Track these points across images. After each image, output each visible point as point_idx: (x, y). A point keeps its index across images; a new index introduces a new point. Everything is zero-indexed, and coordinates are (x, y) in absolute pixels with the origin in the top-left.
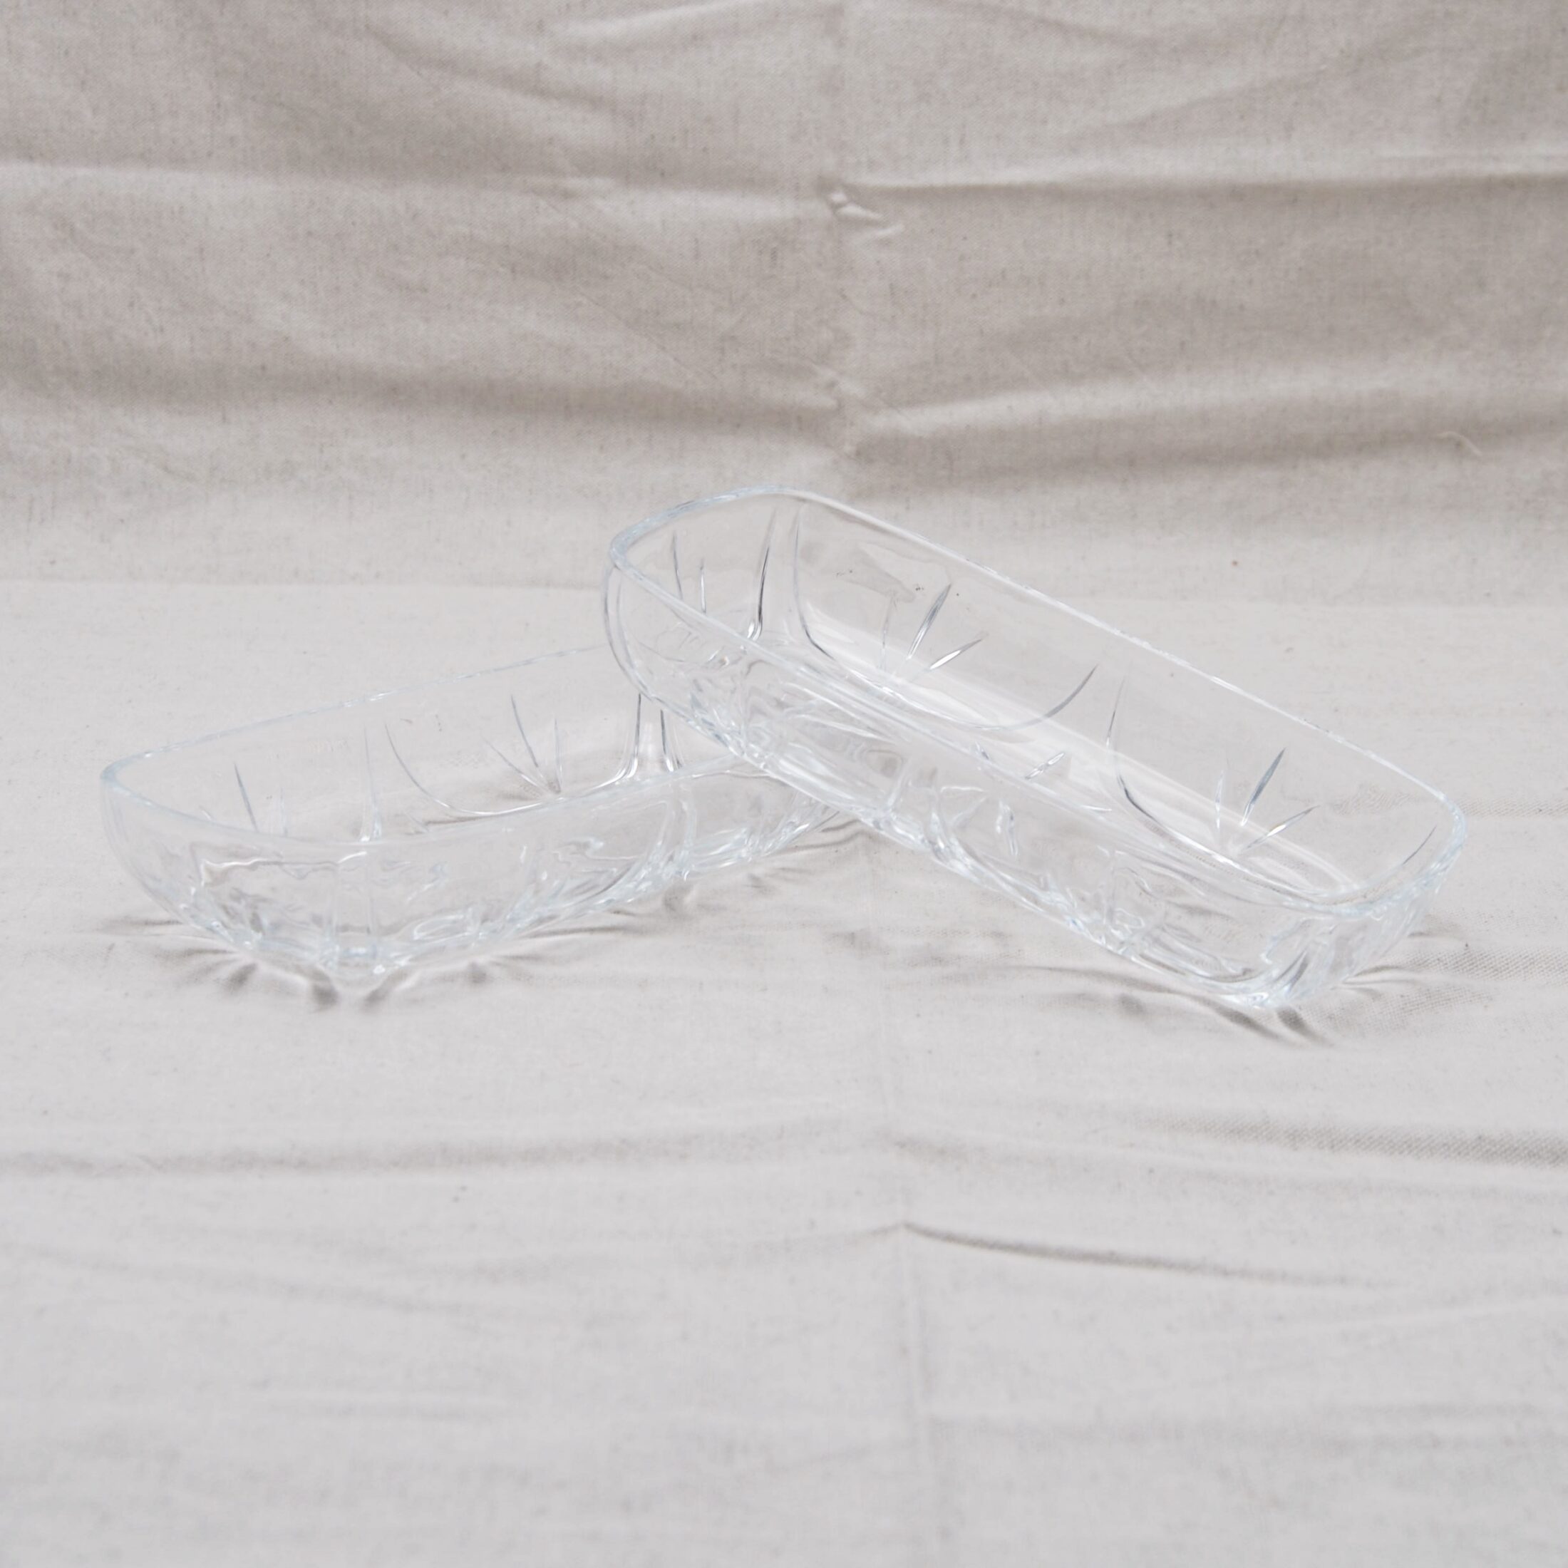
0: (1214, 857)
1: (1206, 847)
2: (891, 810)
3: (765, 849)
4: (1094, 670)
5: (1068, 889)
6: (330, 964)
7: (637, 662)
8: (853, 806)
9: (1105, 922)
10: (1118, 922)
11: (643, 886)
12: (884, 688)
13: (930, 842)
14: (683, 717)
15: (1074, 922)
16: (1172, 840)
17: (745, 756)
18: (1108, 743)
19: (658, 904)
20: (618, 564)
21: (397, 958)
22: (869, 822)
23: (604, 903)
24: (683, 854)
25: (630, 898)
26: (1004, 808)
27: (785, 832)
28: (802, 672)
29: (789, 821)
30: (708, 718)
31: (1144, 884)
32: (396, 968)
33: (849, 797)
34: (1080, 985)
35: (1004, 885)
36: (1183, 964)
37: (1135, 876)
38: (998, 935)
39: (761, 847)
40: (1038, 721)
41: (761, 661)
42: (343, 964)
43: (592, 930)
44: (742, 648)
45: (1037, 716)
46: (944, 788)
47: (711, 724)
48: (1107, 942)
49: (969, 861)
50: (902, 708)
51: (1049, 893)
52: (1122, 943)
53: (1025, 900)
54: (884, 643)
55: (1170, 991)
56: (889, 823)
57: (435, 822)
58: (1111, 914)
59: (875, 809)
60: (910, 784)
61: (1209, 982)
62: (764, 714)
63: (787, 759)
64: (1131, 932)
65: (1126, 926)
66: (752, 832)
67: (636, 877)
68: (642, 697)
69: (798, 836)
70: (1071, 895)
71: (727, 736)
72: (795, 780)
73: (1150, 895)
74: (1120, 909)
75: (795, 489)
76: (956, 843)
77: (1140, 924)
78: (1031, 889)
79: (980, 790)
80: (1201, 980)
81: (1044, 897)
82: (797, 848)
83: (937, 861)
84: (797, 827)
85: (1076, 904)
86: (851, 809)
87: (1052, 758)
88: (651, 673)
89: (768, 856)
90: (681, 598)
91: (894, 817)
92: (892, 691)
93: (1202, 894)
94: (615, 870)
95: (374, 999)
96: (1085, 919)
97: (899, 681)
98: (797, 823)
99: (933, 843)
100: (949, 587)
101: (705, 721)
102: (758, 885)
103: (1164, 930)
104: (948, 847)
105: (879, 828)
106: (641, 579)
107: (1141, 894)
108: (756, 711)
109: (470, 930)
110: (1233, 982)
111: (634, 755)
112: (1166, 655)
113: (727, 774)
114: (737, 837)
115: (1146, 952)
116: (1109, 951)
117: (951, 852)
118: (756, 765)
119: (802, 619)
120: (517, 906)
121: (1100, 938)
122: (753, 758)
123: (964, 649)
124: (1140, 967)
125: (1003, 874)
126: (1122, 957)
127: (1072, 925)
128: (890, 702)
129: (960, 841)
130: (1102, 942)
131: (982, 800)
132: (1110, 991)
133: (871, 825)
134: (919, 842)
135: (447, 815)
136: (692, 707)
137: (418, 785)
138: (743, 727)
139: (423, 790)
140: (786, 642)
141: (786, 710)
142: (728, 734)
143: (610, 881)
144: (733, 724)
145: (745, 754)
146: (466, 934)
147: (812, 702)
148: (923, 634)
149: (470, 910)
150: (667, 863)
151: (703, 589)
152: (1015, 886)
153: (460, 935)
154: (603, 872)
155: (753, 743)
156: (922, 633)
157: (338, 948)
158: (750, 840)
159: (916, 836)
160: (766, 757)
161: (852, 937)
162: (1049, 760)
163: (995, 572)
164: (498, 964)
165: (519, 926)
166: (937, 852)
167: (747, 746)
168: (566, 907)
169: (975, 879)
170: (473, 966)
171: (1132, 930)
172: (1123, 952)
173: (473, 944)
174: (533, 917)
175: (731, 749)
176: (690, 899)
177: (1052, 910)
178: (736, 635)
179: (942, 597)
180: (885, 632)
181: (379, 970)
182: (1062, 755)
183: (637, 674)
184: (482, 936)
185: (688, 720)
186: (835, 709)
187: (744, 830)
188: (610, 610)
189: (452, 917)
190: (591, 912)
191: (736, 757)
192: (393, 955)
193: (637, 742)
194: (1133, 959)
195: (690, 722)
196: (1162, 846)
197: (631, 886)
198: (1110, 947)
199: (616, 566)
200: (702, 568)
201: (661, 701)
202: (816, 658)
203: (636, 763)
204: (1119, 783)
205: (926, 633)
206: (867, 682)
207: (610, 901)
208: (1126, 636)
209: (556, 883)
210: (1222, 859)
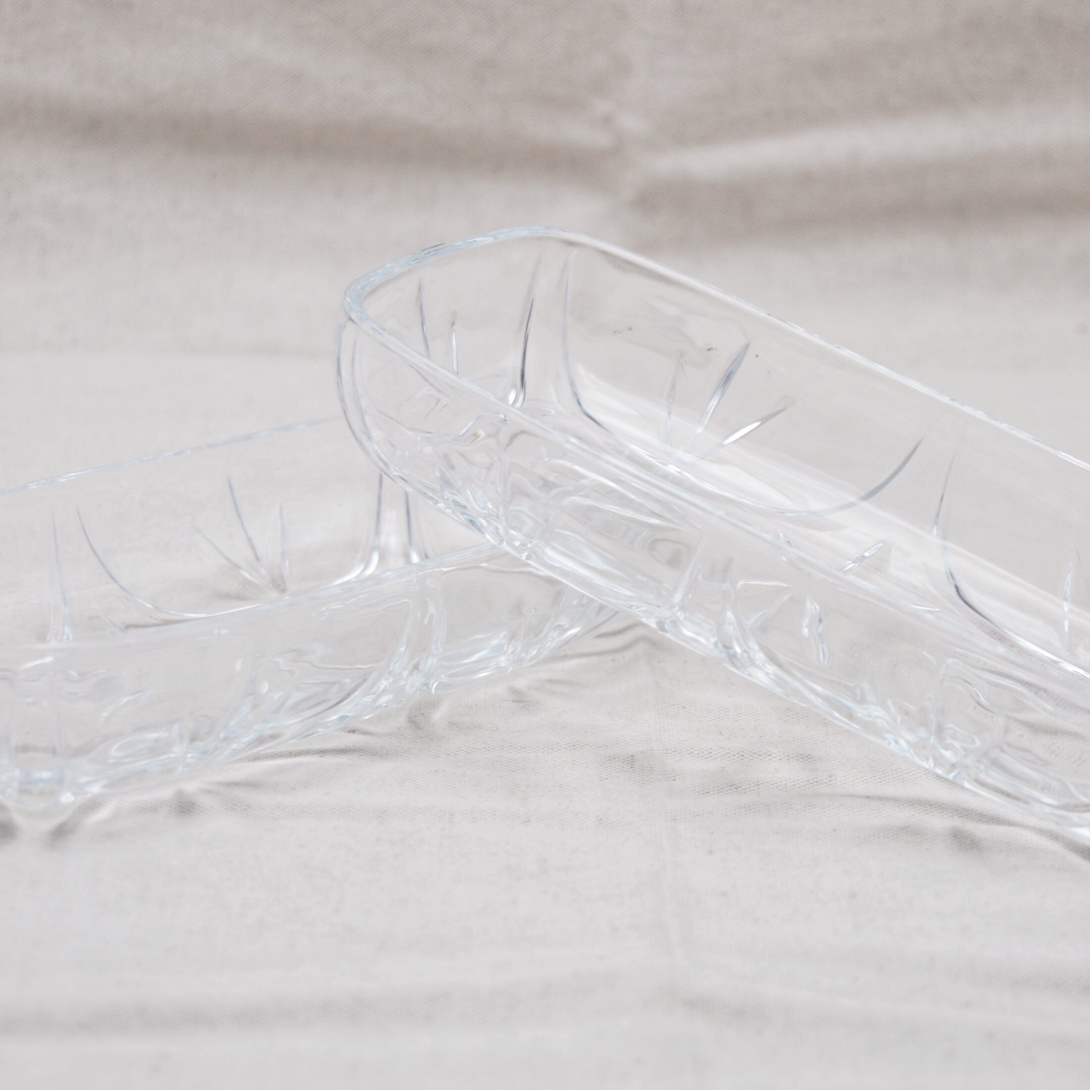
0: (1061, 665)
1: (1053, 654)
2: (677, 608)
3: (529, 657)
4: (919, 443)
5: (889, 702)
6: (9, 791)
7: (376, 434)
8: (633, 603)
9: (932, 740)
10: (949, 741)
11: (383, 700)
12: (670, 466)
13: (725, 646)
14: (431, 498)
15: (897, 742)
16: (1012, 645)
17: (504, 544)
18: (935, 531)
19: (402, 721)
20: (353, 316)
21: (88, 783)
22: (652, 623)
23: (337, 719)
24: (430, 662)
25: (369, 714)
26: (812, 607)
27: (552, 637)
28: (573, 444)
29: (557, 624)
30: (460, 499)
31: (978, 695)
32: (89, 796)
33: (629, 593)
34: (903, 816)
35: (812, 697)
36: (1026, 790)
37: (969, 686)
38: (805, 758)
39: (523, 655)
40: (852, 505)
41: (523, 432)
42: (24, 791)
43: (322, 752)
44: (502, 416)
45: (852, 499)
46: (741, 583)
47: (465, 507)
48: (935, 765)
49: (771, 668)
50: (691, 488)
51: (866, 706)
52: (953, 766)
53: (837, 715)
54: (670, 413)
55: (1010, 823)
56: (675, 623)
57: (136, 626)
58: (940, 731)
59: (658, 607)
60: (700, 577)
61: (1056, 812)
62: (528, 495)
63: (554, 548)
64: (963, 753)
65: (957, 744)
66: (512, 637)
67: (375, 689)
68: (384, 476)
69: (568, 642)
70: (893, 709)
71: (483, 521)
72: (565, 573)
73: (987, 709)
74: (950, 726)
75: (564, 231)
76: (756, 647)
77: (973, 742)
78: (846, 702)
79: (784, 585)
80: (1048, 810)
81: (860, 712)
82: (565, 657)
83: (732, 669)
84: (566, 630)
85: (899, 719)
86: (631, 607)
87: (869, 549)
88: (393, 446)
89: (532, 666)
90: (428, 356)
91: (680, 615)
92: (679, 470)
93: (1049, 707)
94: (348, 681)
95: (60, 833)
96: (910, 737)
97: (688, 458)
98: (567, 626)
99: (727, 647)
100: (747, 347)
101: (457, 504)
102: (520, 699)
103: (1002, 750)
104: (745, 651)
105: (664, 630)
106: (380, 333)
107: (976, 707)
108: (518, 492)
109: (177, 751)
110: (1085, 811)
111: (374, 548)
112: (1004, 426)
113: (484, 568)
114: (495, 642)
115: (982, 776)
116: (939, 777)
117: (750, 658)
118: (518, 556)
119: (572, 384)
120: (233, 723)
121: (928, 760)
122: (515, 548)
123: (764, 420)
124: (975, 794)
125: (811, 684)
126: (953, 784)
127: (893, 744)
128: (678, 482)
129: (759, 644)
130: (929, 765)
131: (786, 597)
132: (940, 823)
133: (654, 626)
134: (711, 647)
135: (151, 617)
136: (442, 487)
137: (116, 582)
138: (501, 510)
139: (122, 587)
140: (553, 412)
141: (554, 492)
142: (485, 518)
143: (343, 694)
144: (490, 506)
145: (505, 543)
146: (171, 755)
147: (583, 481)
148: (716, 402)
149: (176, 727)
150: (411, 674)
151: (455, 349)
152: (826, 699)
153: (165, 757)
154: (334, 683)
155: (513, 528)
156: (714, 402)
157: (17, 773)
158: (511, 646)
159: (707, 639)
160: (529, 546)
161: (631, 760)
162: (865, 551)
163: (802, 329)
164: (210, 792)
165: (234, 746)
166: (732, 658)
167: (507, 533)
168: (291, 724)
169: (778, 690)
170: (180, 793)
171: (965, 749)
172: (955, 777)
173: (180, 769)
174: (251, 737)
175: (488, 537)
176: (438, 716)
177: (869, 726)
178: (494, 400)
179: (737, 361)
180: (671, 400)
181: (67, 798)
182: (881, 545)
183: (376, 448)
184: (190, 758)
185: (437, 502)
186: (612, 491)
187: (503, 634)
188: (343, 373)
189: (153, 735)
190: (321, 730)
191: (493, 547)
192: (84, 780)
193: (378, 533)
194: (967, 785)
195: (438, 505)
196: (1001, 649)
197: (368, 699)
198: (939, 771)
199: (350, 319)
200: (453, 324)
201: (404, 480)
202: (589, 430)
203: (375, 558)
204: (948, 577)
205: (719, 401)
206: (652, 459)
207: (343, 718)
208: (956, 405)
209: (277, 696)
210: (1071, 668)
